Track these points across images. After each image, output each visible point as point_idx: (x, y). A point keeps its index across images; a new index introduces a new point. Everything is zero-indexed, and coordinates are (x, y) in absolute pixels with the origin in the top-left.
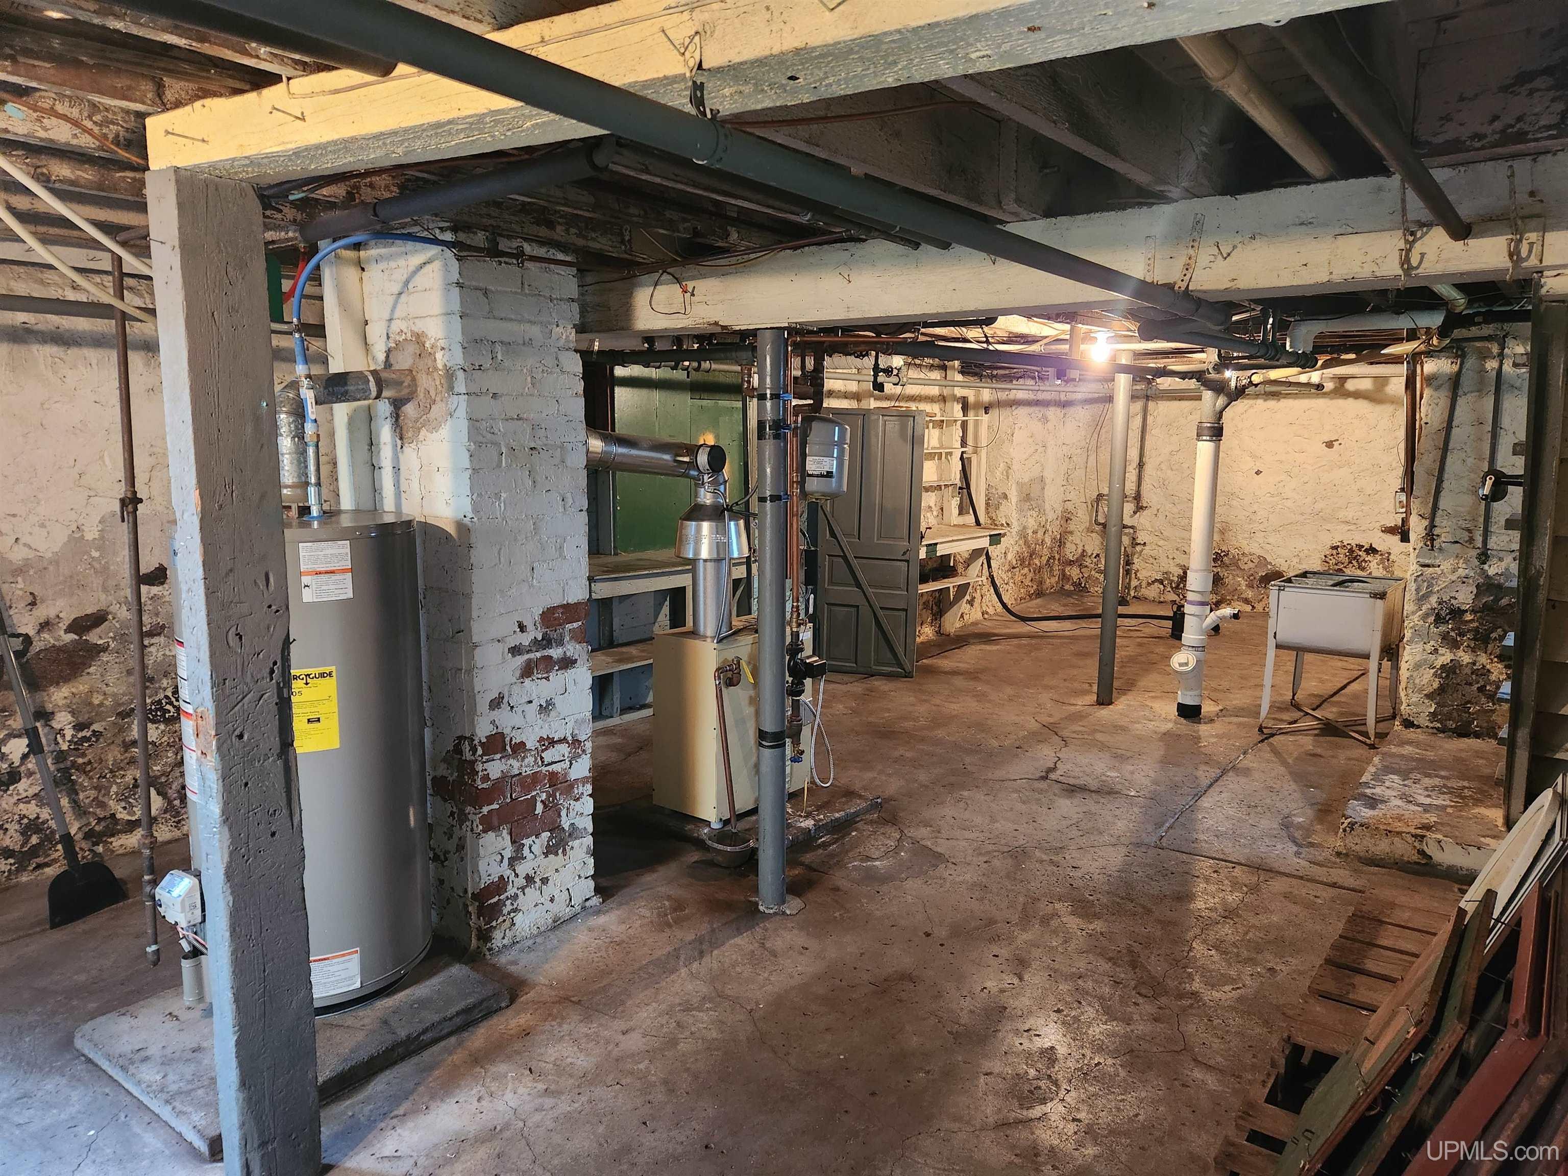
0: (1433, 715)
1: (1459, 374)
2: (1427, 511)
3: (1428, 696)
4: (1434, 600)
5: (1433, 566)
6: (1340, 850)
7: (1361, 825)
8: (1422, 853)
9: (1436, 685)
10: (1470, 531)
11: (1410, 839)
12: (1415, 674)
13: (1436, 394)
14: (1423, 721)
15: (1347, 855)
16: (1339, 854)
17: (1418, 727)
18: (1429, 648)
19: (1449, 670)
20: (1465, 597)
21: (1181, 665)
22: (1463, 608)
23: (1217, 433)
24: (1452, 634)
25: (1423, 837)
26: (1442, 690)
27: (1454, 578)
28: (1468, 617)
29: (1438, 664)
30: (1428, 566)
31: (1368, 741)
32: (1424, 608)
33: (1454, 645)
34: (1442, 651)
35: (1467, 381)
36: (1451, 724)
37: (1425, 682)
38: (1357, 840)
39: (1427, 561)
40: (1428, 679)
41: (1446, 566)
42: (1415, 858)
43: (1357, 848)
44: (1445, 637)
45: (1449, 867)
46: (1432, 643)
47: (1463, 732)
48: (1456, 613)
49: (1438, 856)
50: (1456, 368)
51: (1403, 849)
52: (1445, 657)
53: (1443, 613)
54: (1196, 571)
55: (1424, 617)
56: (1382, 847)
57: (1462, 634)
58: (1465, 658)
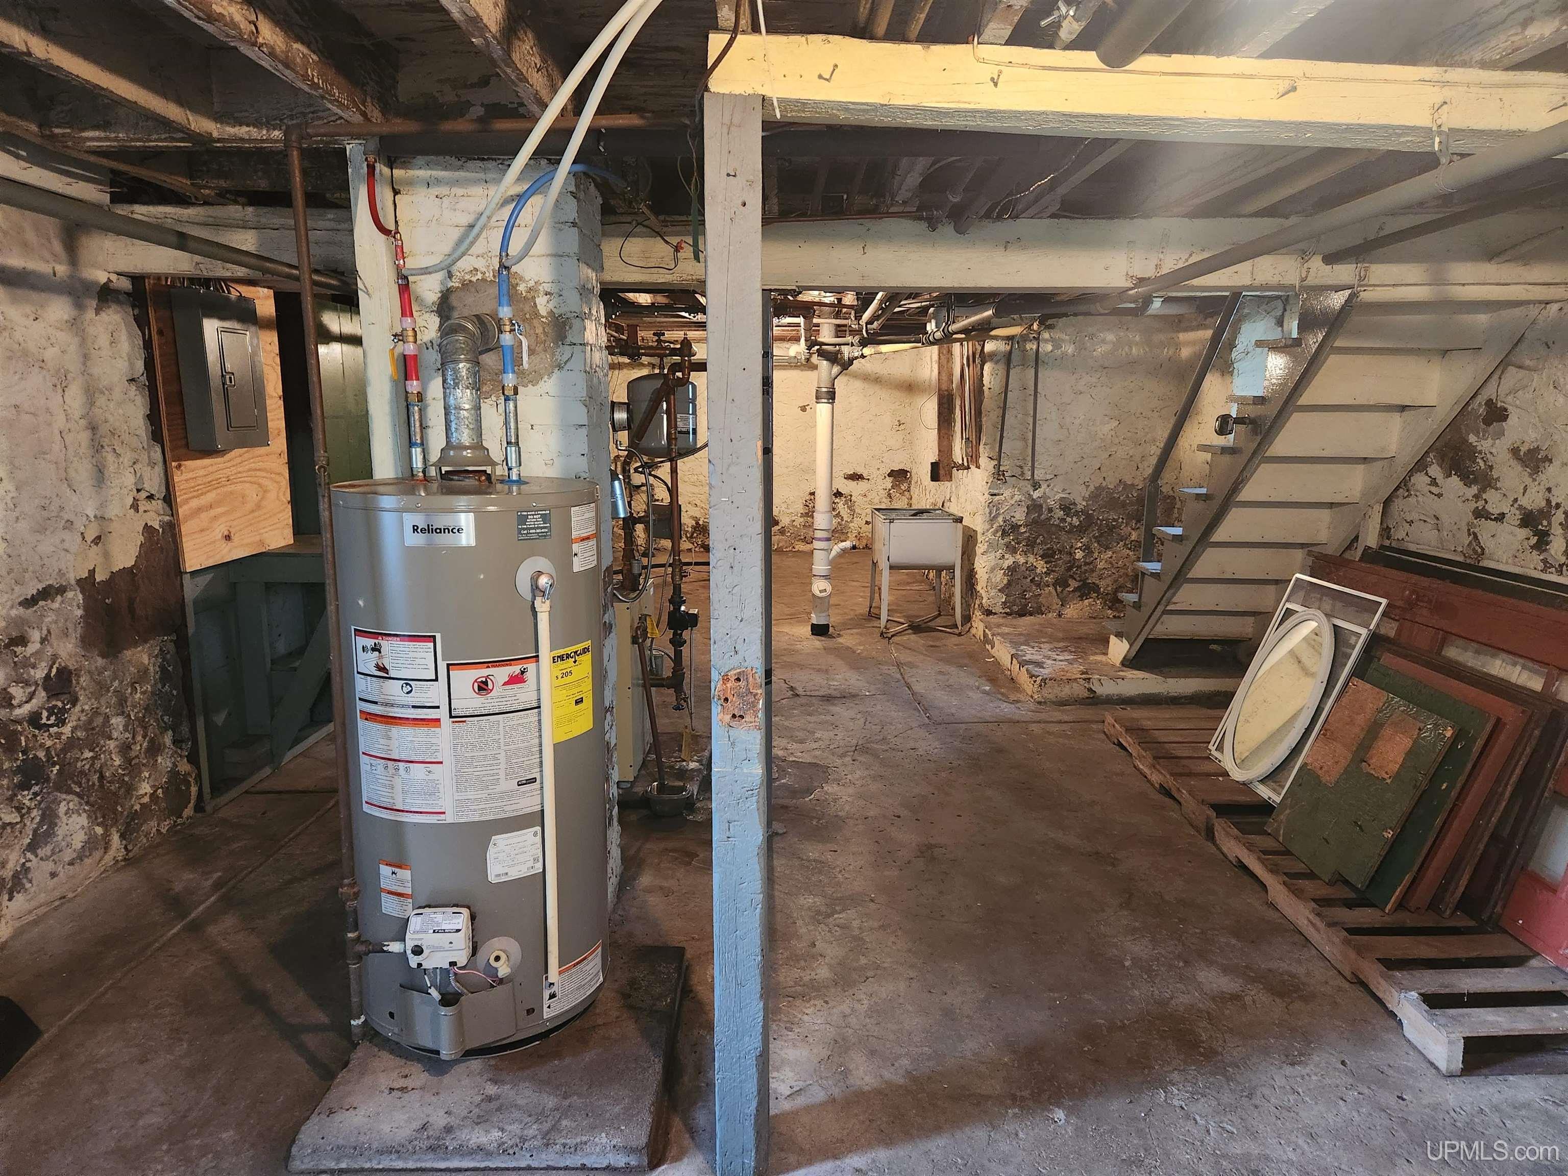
0: (1004, 603)
1: (1010, 352)
2: (995, 454)
3: (1000, 590)
4: (1000, 519)
5: (998, 495)
6: (1040, 700)
7: (1050, 680)
8: (1090, 690)
9: (1005, 582)
10: (1021, 467)
11: (1082, 682)
12: (991, 575)
13: (996, 367)
14: (998, 609)
15: (1045, 702)
16: (1040, 703)
17: (995, 614)
18: (998, 554)
19: (1012, 570)
20: (1020, 516)
21: (821, 591)
22: (1019, 523)
23: (831, 396)
24: (1013, 543)
25: (1089, 679)
26: (1009, 584)
27: (1013, 502)
28: (1023, 530)
29: (1005, 566)
30: (995, 495)
31: (956, 631)
32: (994, 526)
33: (1014, 551)
34: (1007, 556)
35: (1015, 357)
36: (1015, 608)
37: (998, 580)
38: (1050, 691)
39: (996, 492)
40: (1000, 578)
41: (1007, 493)
42: (1086, 694)
43: (1050, 696)
44: (1008, 546)
45: (1107, 696)
46: (1000, 551)
47: (1022, 614)
48: (1015, 527)
49: (1100, 690)
50: (1008, 348)
51: (1079, 690)
52: (1009, 561)
53: (1007, 528)
54: (822, 513)
55: (994, 534)
56: (1066, 691)
57: (1018, 543)
58: (1022, 560)
